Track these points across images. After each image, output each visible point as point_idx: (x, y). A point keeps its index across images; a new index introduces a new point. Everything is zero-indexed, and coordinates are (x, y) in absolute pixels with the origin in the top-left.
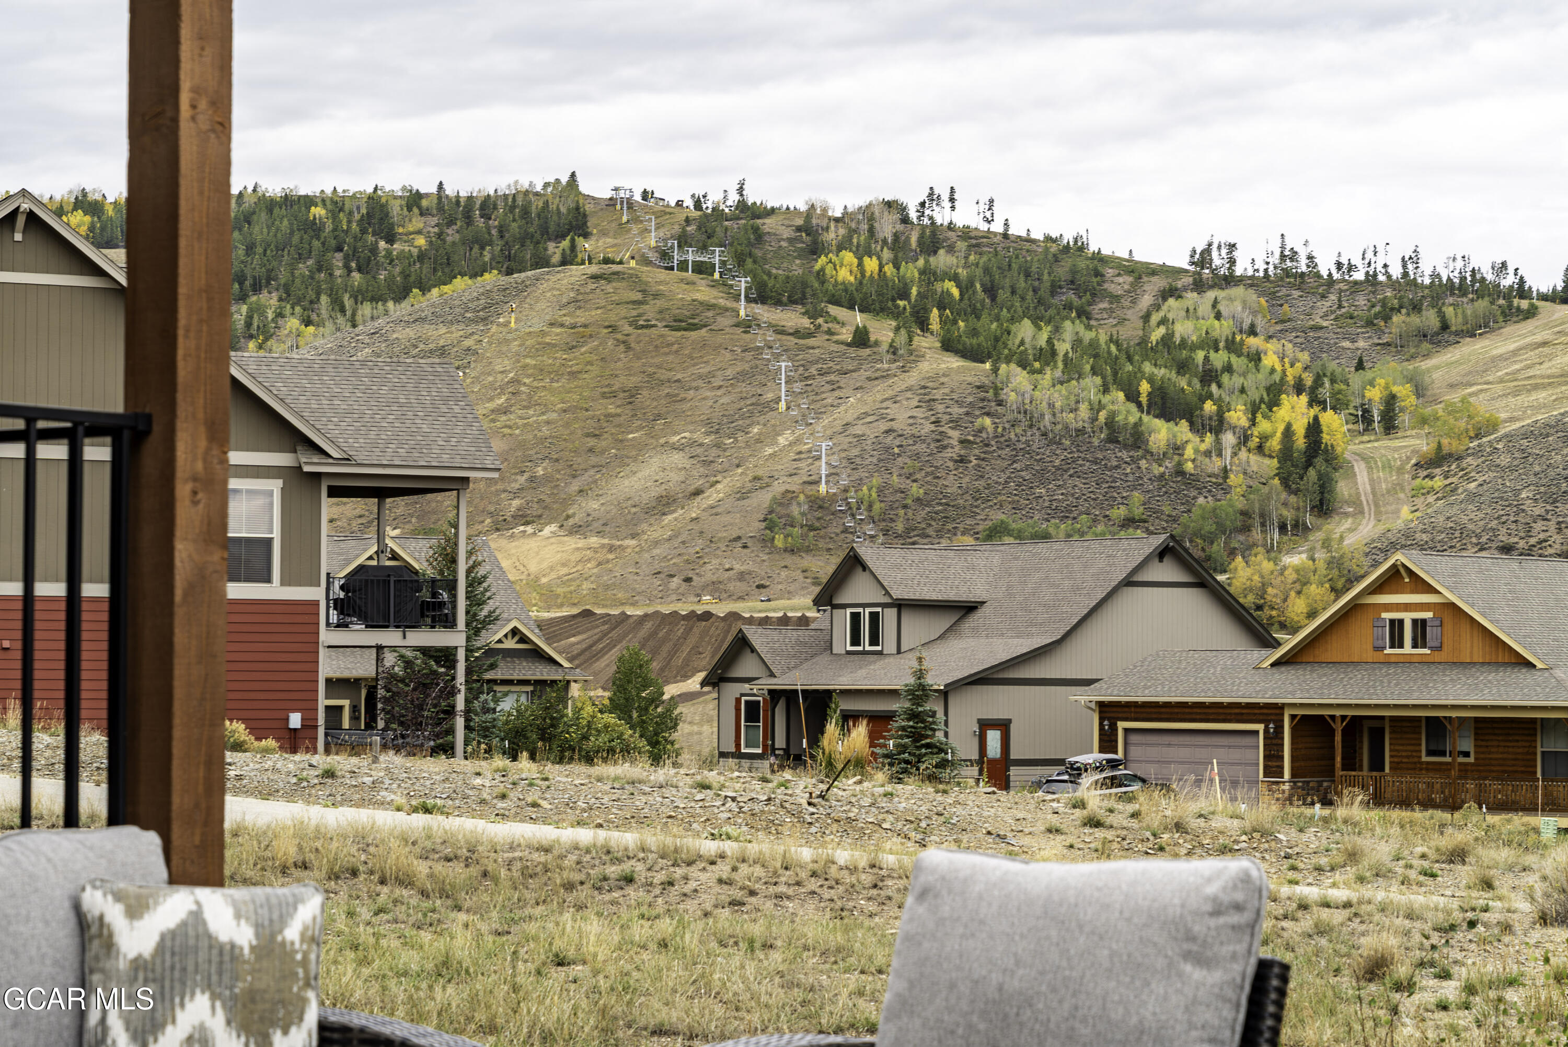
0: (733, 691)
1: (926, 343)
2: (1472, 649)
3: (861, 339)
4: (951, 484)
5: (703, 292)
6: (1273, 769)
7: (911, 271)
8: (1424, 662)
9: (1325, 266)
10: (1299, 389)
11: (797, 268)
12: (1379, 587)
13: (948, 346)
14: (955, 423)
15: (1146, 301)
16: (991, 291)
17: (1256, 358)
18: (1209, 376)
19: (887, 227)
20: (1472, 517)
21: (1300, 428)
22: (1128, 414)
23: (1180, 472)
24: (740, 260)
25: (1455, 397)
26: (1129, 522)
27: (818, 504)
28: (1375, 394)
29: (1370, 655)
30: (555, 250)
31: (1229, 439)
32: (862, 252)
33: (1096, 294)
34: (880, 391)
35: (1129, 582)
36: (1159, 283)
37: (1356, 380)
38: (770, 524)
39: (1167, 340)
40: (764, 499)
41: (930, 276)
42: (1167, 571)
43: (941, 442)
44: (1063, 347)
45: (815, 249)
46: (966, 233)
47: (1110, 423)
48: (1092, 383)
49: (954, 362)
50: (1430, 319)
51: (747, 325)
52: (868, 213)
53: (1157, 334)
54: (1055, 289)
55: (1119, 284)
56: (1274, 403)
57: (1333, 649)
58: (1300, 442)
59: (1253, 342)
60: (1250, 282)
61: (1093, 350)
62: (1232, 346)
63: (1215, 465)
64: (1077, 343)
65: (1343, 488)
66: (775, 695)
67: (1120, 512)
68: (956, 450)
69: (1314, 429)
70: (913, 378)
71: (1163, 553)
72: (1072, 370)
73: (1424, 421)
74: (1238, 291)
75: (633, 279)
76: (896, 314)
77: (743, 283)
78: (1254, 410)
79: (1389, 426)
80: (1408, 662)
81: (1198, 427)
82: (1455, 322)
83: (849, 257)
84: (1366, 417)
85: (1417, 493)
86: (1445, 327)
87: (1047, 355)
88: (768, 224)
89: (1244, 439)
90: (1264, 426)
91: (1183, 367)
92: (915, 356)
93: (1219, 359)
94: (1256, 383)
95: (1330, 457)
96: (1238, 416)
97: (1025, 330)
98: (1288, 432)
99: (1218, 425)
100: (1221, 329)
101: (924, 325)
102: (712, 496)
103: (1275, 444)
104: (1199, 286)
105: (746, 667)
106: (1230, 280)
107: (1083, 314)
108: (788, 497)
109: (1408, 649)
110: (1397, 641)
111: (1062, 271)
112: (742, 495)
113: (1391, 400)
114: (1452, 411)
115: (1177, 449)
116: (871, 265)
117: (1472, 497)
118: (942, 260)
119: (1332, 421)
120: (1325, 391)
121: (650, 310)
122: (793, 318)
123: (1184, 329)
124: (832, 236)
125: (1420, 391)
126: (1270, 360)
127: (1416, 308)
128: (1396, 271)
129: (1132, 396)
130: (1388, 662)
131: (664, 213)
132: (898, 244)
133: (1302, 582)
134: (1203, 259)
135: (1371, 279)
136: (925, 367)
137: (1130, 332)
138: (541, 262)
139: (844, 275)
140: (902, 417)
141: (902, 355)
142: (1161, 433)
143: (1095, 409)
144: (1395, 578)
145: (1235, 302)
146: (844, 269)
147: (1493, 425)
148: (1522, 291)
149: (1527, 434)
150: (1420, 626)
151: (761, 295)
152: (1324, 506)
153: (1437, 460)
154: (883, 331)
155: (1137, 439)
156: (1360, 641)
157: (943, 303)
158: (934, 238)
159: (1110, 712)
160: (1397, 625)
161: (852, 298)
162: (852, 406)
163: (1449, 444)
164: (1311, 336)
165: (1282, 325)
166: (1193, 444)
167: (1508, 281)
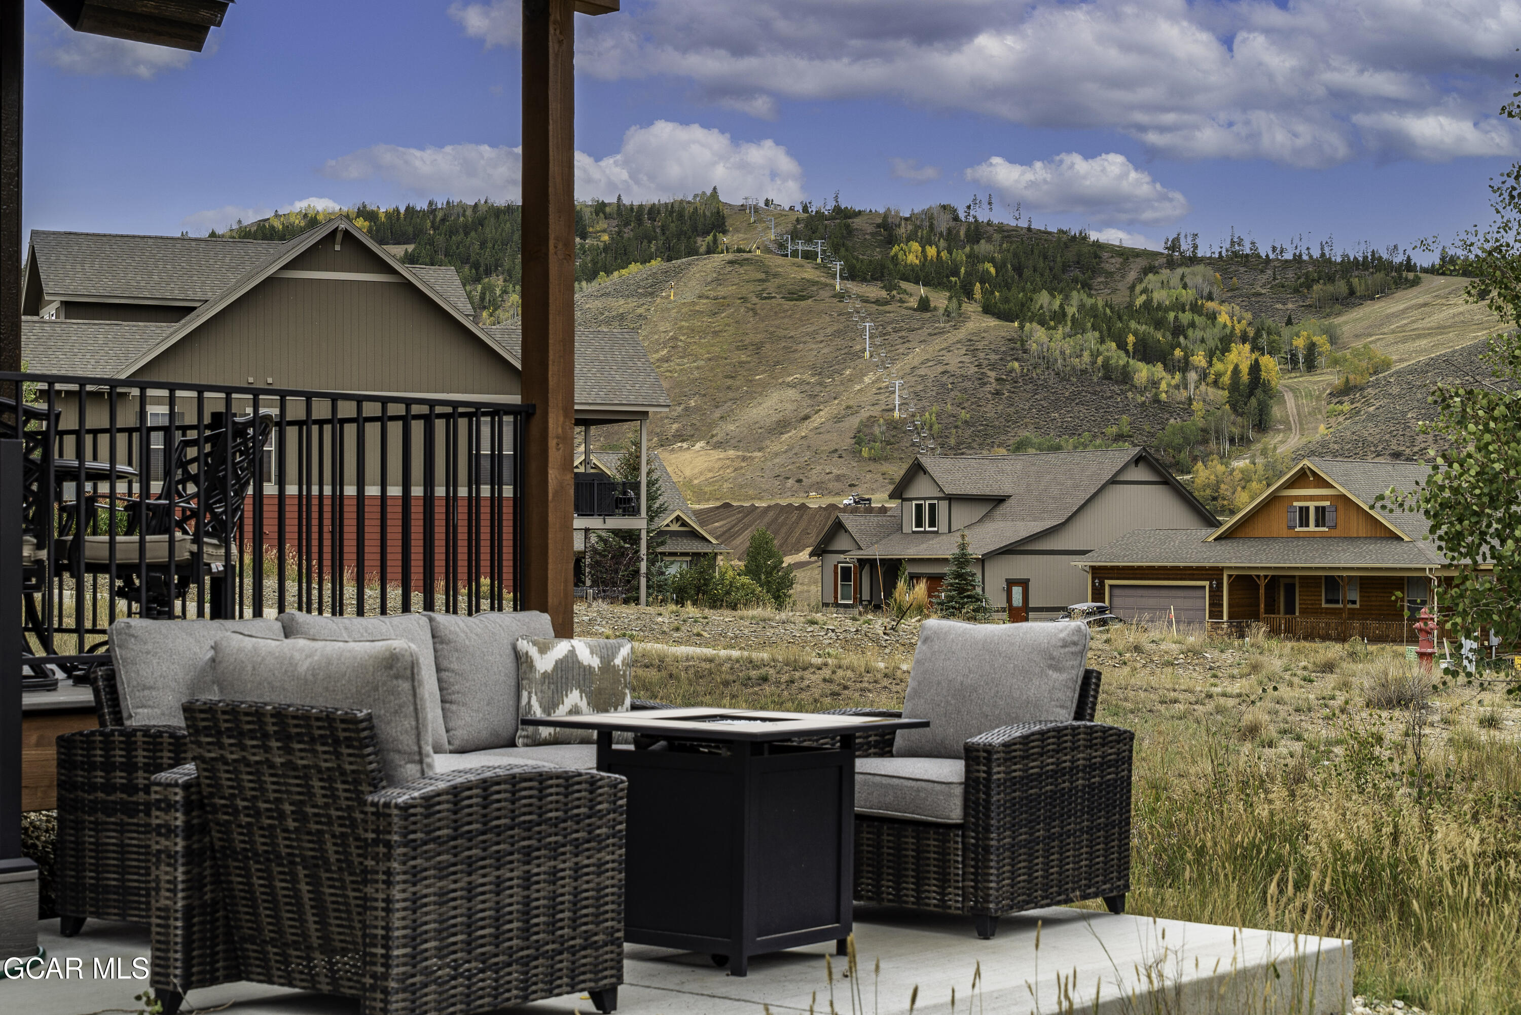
0: (832, 560)
1: (971, 308)
2: (1357, 527)
3: (924, 305)
4: (990, 410)
5: (809, 273)
6: (1216, 612)
7: (960, 255)
8: (1324, 537)
9: (1264, 250)
10: (1244, 339)
11: (877, 255)
12: (1293, 483)
13: (988, 310)
14: (993, 366)
15: (1132, 275)
16: (1019, 270)
17: (1213, 317)
18: (1178, 330)
19: (943, 223)
20: (1371, 432)
21: (1245, 368)
22: (1119, 359)
23: (1157, 400)
24: (836, 249)
25: (1358, 344)
26: (1120, 437)
27: (893, 425)
28: (1300, 343)
29: (1285, 532)
30: (702, 243)
31: (1192, 376)
32: (925, 242)
33: (1095, 271)
34: (938, 343)
35: (1114, 481)
36: (1142, 262)
37: (1286, 332)
38: (858, 440)
39: (1147, 304)
40: (854, 422)
41: (974, 259)
42: (1140, 473)
43: (982, 380)
44: (1071, 310)
45: (891, 241)
46: (1001, 228)
47: (1106, 365)
48: (1092, 337)
49: (992, 322)
50: (1341, 287)
51: (841, 297)
52: (929, 215)
53: (1140, 300)
55: (1112, 264)
56: (1226, 350)
57: (1259, 528)
58: (1245, 377)
59: (1211, 305)
60: (1209, 262)
61: (1093, 312)
62: (1195, 308)
63: (1183, 395)
64: (1081, 307)
65: (1276, 412)
66: (862, 562)
67: (1113, 430)
68: (993, 386)
69: (1255, 368)
70: (962, 334)
71: (1138, 460)
72: (1078, 327)
73: (1336, 362)
74: (1200, 268)
75: (758, 264)
76: (950, 287)
77: (838, 266)
78: (1210, 355)
79: (1311, 365)
80: (1312, 537)
81: (1170, 368)
82: (1360, 289)
83: (915, 246)
84: (1294, 360)
85: (1331, 414)
86: (1352, 293)
87: (1060, 316)
88: (857, 222)
89: (1204, 376)
90: (1218, 366)
91: (1159, 324)
92: (963, 318)
93: (1186, 317)
94: (1212, 335)
95: (1267, 389)
96: (1199, 359)
97: (1043, 299)
98: (1236, 371)
99: (1185, 366)
100: (1188, 296)
101: (969, 295)
102: (817, 420)
103: (1226, 379)
104: (1171, 264)
105: (841, 543)
106: (1193, 260)
107: (1087, 286)
108: (872, 420)
109: (1312, 528)
110: (1304, 522)
111: (1070, 255)
112: (838, 419)
113: (1311, 347)
114: (1356, 354)
115: (1155, 383)
116: (931, 251)
117: (1371, 417)
118: (983, 247)
119: (1269, 363)
120: (1264, 340)
121: (771, 286)
122: (874, 291)
123: (1160, 296)
124: (902, 231)
125: (1333, 340)
126: (1223, 318)
127: (1331, 279)
128: (1316, 254)
129: (1122, 346)
130: (1297, 537)
131: (781, 215)
132: (951, 237)
133: (1246, 479)
134: (1174, 246)
135: (1298, 259)
136: (971, 326)
137: (1120, 299)
138: (692, 251)
139: (912, 259)
140: (954, 360)
141: (954, 317)
142: (1143, 372)
143: (1095, 355)
144: (1303, 478)
145: (1198, 276)
146: (912, 255)
147: (1387, 365)
148: (1409, 266)
149: (1412, 371)
150: (1320, 511)
151: (852, 274)
152: (1262, 424)
153: (1346, 390)
154: (940, 300)
155: (1125, 377)
156: (1277, 522)
157: (984, 278)
158: (977, 232)
159: (1099, 573)
160: (1304, 511)
161: (917, 276)
162: (918, 354)
163: (1354, 379)
164: (1252, 301)
165: (1232, 294)
166: (1167, 380)
167: (1399, 259)
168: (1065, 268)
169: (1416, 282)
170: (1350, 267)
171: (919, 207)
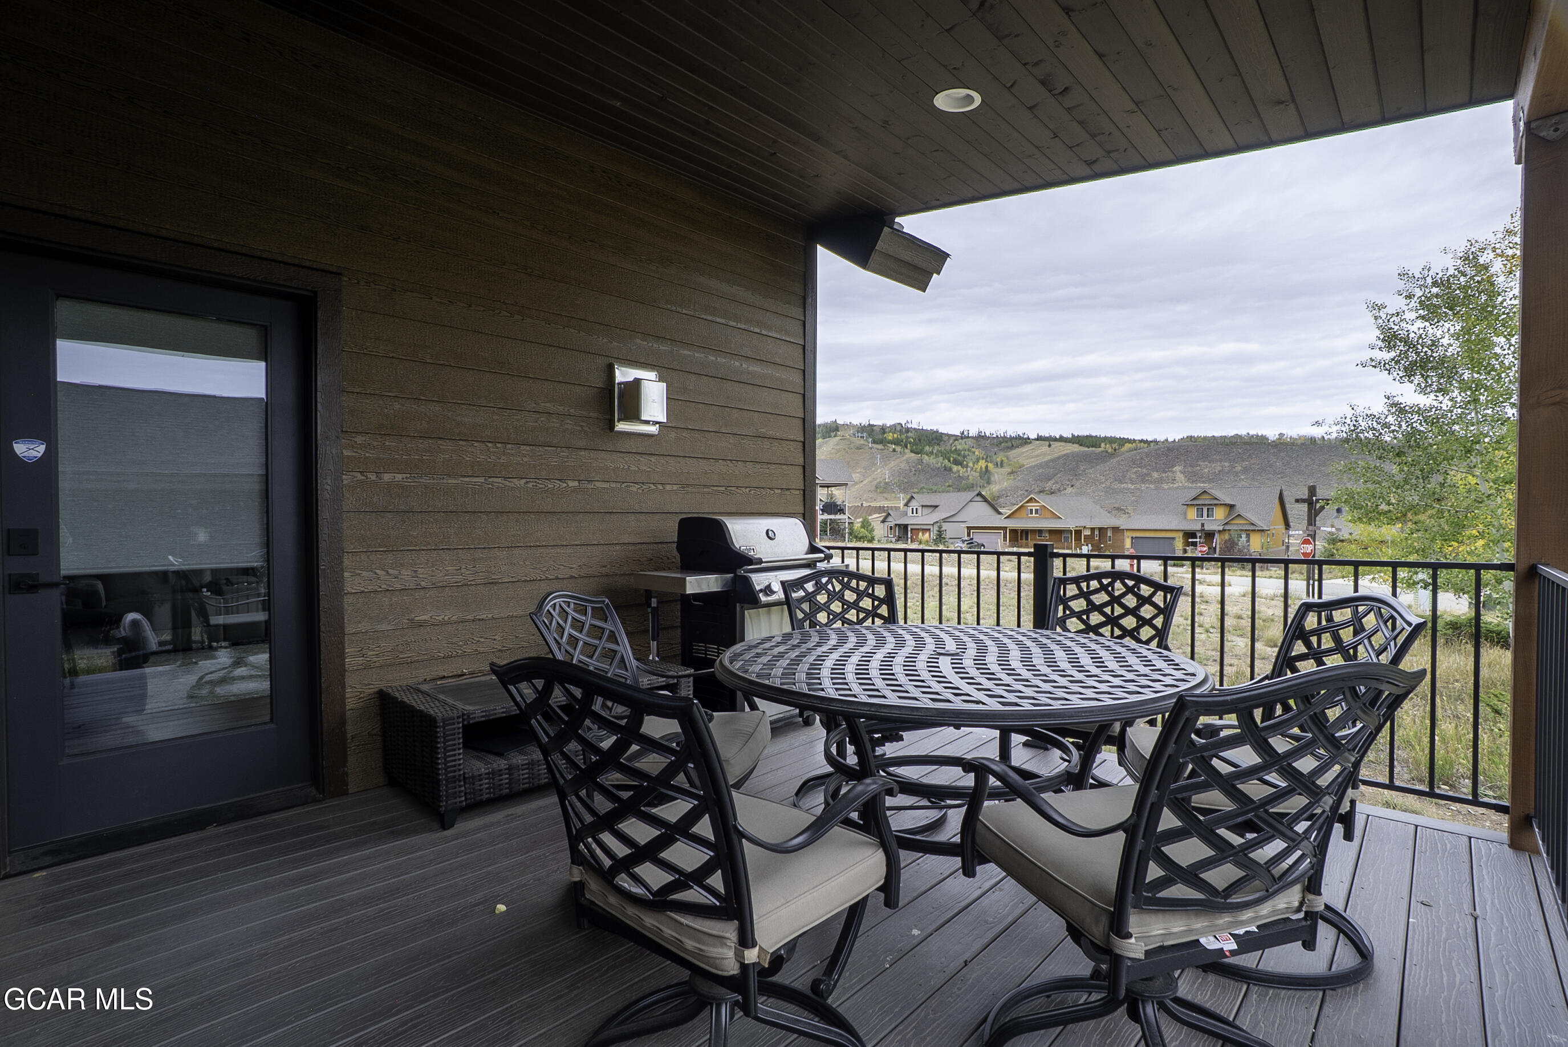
0: (886, 524)
1: (906, 451)
2: (1048, 515)
3: (894, 450)
4: (913, 479)
5: (862, 442)
6: (1005, 540)
7: (903, 437)
8: (1037, 518)
9: (988, 434)
10: (983, 459)
11: (881, 437)
12: (1027, 502)
13: (912, 451)
14: (913, 467)
16: (920, 440)
17: (974, 453)
18: (965, 457)
21: (984, 467)
22: (949, 464)
23: (959, 476)
25: (1015, 460)
27: (886, 483)
28: (999, 460)
29: (1026, 516)
30: (833, 434)
31: (969, 469)
32: (894, 433)
33: (941, 440)
34: (898, 461)
35: (970, 501)
36: (954, 438)
37: (995, 457)
38: (877, 487)
39: (956, 449)
40: (875, 482)
41: (907, 437)
42: (978, 499)
43: (910, 470)
44: (935, 451)
45: (884, 433)
46: (914, 429)
49: (913, 455)
50: (1010, 444)
51: (871, 448)
52: (894, 425)
53: (954, 448)
56: (978, 462)
57: (1017, 515)
58: (984, 469)
60: (972, 437)
61: (941, 452)
62: (969, 450)
63: (966, 474)
64: (938, 450)
65: (992, 479)
66: (896, 525)
68: (914, 472)
69: (987, 467)
70: (905, 458)
71: (977, 495)
72: (937, 456)
73: (1009, 465)
75: (848, 439)
76: (901, 445)
77: (870, 440)
78: (974, 463)
79: (1002, 466)
80: (1034, 517)
81: (962, 467)
83: (891, 434)
85: (1008, 479)
87: (932, 453)
88: (875, 428)
89: (972, 469)
90: (976, 466)
91: (959, 455)
92: (905, 453)
93: (967, 453)
94: (974, 458)
95: (989, 472)
96: (971, 464)
97: (927, 448)
98: (981, 468)
99: (967, 466)
100: (966, 447)
101: (907, 447)
102: (865, 482)
103: (978, 470)
104: (962, 438)
105: (890, 519)
106: (968, 437)
107: (938, 444)
108: (880, 482)
109: (1034, 515)
110: (1031, 513)
111: (934, 436)
112: (871, 482)
113: (1002, 461)
114: (1015, 462)
115: (959, 471)
116: (895, 436)
117: (1019, 480)
118: (910, 434)
119: (990, 465)
120: (989, 459)
121: (852, 446)
122: (880, 446)
123: (959, 447)
124: (887, 430)
125: (1008, 459)
126: (977, 453)
127: (1007, 442)
129: (949, 461)
130: (1030, 518)
131: (854, 426)
132: (901, 431)
134: (963, 433)
136: (907, 456)
137: (948, 448)
138: (830, 437)
139: (890, 438)
140: (903, 465)
141: (902, 454)
142: (955, 468)
143: (942, 463)
144: (1031, 500)
145: (969, 442)
146: (890, 436)
147: (1023, 466)
148: (1029, 438)
149: (1030, 467)
150: (1036, 510)
151: (874, 442)
152: (989, 483)
153: (1012, 473)
154: (898, 449)
155: (950, 470)
156: (1023, 513)
157: (910, 443)
158: (908, 430)
159: (969, 528)
160: (1032, 510)
161: (891, 442)
162: (892, 464)
163: (1014, 470)
164: (985, 448)
165: (979, 446)
166: (962, 471)
167: (1026, 436)
168: (933, 440)
169: (1031, 443)
170: (1011, 438)
171: (892, 423)
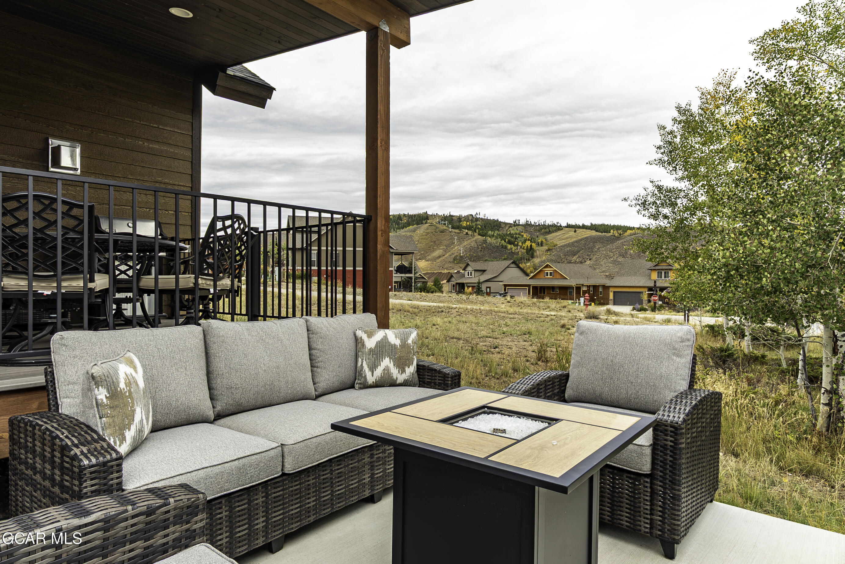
0: (451, 283)
1: (475, 234)
2: (558, 276)
3: (467, 234)
4: (480, 254)
5: (445, 227)
6: (529, 293)
7: (474, 224)
8: (551, 278)
9: (533, 223)
10: (529, 240)
11: (458, 224)
12: (545, 267)
13: (479, 234)
14: (480, 245)
15: (507, 228)
16: (485, 227)
17: (523, 236)
18: (516, 238)
19: (470, 218)
20: (554, 258)
21: (529, 246)
22: (505, 244)
23: (512, 252)
24: (450, 223)
25: (551, 241)
26: (505, 259)
27: (461, 257)
28: (540, 241)
29: (544, 277)
30: (424, 222)
31: (519, 247)
32: (467, 221)
33: (500, 227)
34: (469, 241)
35: (508, 267)
36: (509, 225)
37: (537, 239)
38: (454, 260)
39: (510, 233)
40: (453, 256)
41: (476, 225)
42: (513, 265)
43: (478, 248)
44: (495, 235)
45: (460, 221)
46: (482, 219)
47: (502, 245)
48: (499, 239)
49: (480, 237)
50: (548, 230)
51: (451, 232)
52: (468, 216)
53: (509, 233)
54: (494, 226)
55: (503, 226)
56: (525, 242)
57: (538, 277)
58: (529, 248)
59: (522, 234)
60: (522, 225)
61: (499, 235)
62: (519, 234)
63: (517, 251)
64: (497, 234)
65: (535, 254)
66: (457, 284)
67: (504, 258)
68: (480, 249)
69: (531, 246)
70: (474, 239)
71: (513, 263)
72: (497, 238)
73: (547, 244)
74: (520, 226)
75: (435, 226)
76: (472, 230)
77: (450, 226)
78: (522, 243)
79: (542, 245)
80: (549, 278)
81: (514, 246)
82: (551, 230)
83: (465, 222)
84: (539, 244)
85: (546, 255)
86: (550, 231)
87: (493, 236)
88: (454, 218)
89: (521, 247)
90: (524, 245)
91: (512, 237)
92: (474, 236)
93: (517, 236)
94: (523, 239)
95: (533, 249)
96: (520, 244)
97: (490, 232)
98: (527, 246)
99: (517, 245)
100: (518, 232)
101: (476, 232)
102: (446, 256)
103: (525, 248)
104: (515, 226)
105: (453, 280)
106: (519, 225)
107: (498, 230)
108: (457, 256)
109: (549, 276)
110: (547, 275)
111: (495, 224)
112: (450, 256)
113: (542, 241)
114: (551, 243)
115: (511, 249)
116: (468, 223)
117: (554, 255)
118: (478, 223)
119: (533, 244)
120: (533, 240)
121: (437, 230)
122: (457, 231)
123: (512, 232)
124: (462, 219)
125: (546, 240)
126: (525, 236)
127: (545, 229)
128: (543, 224)
129: (505, 241)
130: (546, 279)
131: (439, 216)
132: (472, 220)
133: (529, 268)
134: (515, 222)
135: (539, 225)
136: (476, 238)
137: (505, 232)
138: (422, 223)
139: (464, 225)
140: (472, 244)
141: (473, 236)
142: (509, 246)
143: (500, 243)
144: (547, 266)
145: (520, 228)
146: (464, 224)
147: (557, 245)
148: (561, 226)
149: (561, 246)
150: (551, 273)
151: (453, 228)
152: (533, 257)
153: (549, 250)
154: (470, 233)
155: (506, 247)
156: (542, 276)
157: (478, 228)
158: (477, 219)
159: (505, 286)
160: (547, 273)
161: (465, 228)
162: (466, 243)
163: (551, 248)
164: (530, 233)
165: (526, 231)
166: (514, 248)
167: (559, 225)
169: (562, 229)
170: (549, 226)
171: (466, 214)
